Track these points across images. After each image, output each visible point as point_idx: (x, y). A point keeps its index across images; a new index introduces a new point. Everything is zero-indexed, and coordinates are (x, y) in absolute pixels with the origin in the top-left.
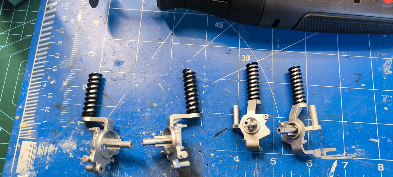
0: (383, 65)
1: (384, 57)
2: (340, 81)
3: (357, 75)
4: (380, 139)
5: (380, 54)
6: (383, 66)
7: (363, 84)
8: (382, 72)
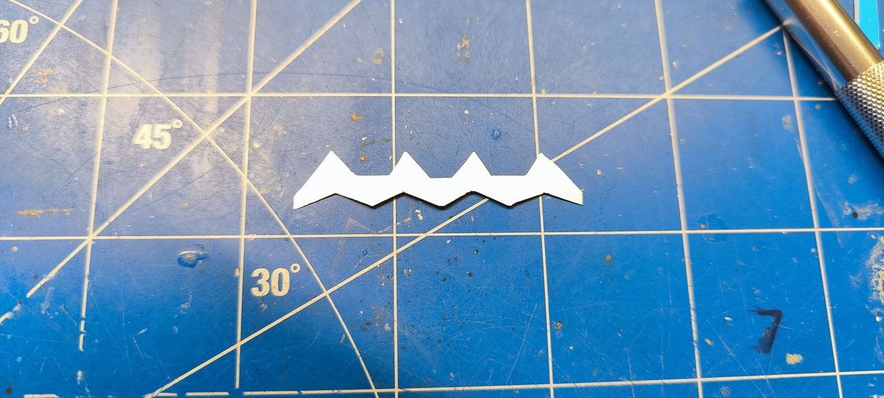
0: (868, 256)
1: (870, 223)
2: (696, 351)
3: (763, 313)
5: (850, 211)
6: (868, 263)
7: (792, 353)
8: (866, 289)
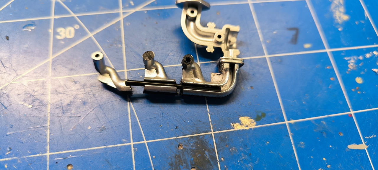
0: (330, 8)
2: (263, 45)
3: (290, 29)
4: (368, 142)
7: (306, 43)
8: (332, 19)
